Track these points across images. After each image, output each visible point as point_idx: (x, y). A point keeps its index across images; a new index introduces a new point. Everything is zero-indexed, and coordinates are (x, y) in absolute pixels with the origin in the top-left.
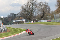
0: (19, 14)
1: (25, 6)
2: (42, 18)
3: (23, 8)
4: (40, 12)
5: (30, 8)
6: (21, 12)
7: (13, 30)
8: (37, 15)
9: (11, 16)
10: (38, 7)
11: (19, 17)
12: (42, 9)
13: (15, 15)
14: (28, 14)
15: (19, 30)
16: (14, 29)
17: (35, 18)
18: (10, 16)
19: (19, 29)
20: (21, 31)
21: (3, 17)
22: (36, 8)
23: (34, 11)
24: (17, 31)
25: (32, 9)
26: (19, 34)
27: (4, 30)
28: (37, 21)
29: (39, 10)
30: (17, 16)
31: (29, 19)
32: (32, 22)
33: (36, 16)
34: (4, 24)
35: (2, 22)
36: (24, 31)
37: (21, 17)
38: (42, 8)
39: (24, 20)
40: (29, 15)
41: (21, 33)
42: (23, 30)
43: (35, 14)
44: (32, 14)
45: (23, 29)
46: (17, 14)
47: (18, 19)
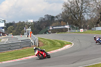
0: (59, 16)
1: (70, 4)
2: (98, 23)
3: (66, 6)
4: (94, 14)
5: (78, 7)
6: (63, 12)
7: (49, 43)
8: (89, 18)
9: (47, 19)
10: (92, 5)
11: (60, 21)
12: (98, 8)
13: (53, 17)
14: (75, 16)
15: (59, 44)
16: (50, 41)
17: (87, 24)
18: (44, 19)
19: (60, 42)
20: (63, 45)
21: (32, 21)
22: (88, 7)
23: (85, 12)
24: (55, 45)
25: (82, 8)
26: (59, 50)
27: (33, 42)
28: (90, 29)
29: (93, 11)
30: (56, 19)
31: (76, 25)
32: (82, 30)
33: (88, 20)
34: (35, 33)
35: (30, 29)
36: (68, 44)
37: (62, 22)
38: (98, 6)
39: (67, 27)
40: (76, 18)
41: (62, 49)
42: (66, 43)
43: (86, 17)
44: (81, 17)
45: (65, 41)
46: (57, 17)
47: (57, 24)
